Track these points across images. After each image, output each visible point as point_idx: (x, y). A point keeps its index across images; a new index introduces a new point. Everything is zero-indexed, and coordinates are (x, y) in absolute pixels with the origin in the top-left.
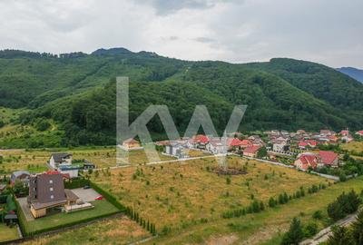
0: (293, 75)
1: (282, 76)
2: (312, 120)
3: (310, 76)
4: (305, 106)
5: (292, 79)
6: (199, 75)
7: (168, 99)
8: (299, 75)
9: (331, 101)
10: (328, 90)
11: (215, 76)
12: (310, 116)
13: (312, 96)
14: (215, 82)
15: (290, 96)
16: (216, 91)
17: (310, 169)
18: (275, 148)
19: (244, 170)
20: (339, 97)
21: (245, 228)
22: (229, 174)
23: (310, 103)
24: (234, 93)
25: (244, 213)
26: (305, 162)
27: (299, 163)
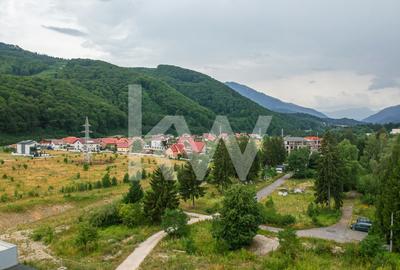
0: (179, 83)
1: (169, 82)
2: (196, 125)
3: (196, 85)
4: (189, 112)
5: (178, 87)
6: (75, 74)
7: (27, 95)
8: (186, 83)
9: (213, 108)
10: (211, 98)
11: (95, 76)
12: (194, 121)
13: (197, 104)
14: (94, 82)
15: (176, 101)
16: (96, 92)
17: (179, 156)
18: (153, 144)
19: (111, 160)
20: (221, 105)
21: (86, 198)
22: (91, 164)
23: (195, 108)
24: (117, 95)
25: (90, 188)
26: (175, 151)
27: (169, 152)
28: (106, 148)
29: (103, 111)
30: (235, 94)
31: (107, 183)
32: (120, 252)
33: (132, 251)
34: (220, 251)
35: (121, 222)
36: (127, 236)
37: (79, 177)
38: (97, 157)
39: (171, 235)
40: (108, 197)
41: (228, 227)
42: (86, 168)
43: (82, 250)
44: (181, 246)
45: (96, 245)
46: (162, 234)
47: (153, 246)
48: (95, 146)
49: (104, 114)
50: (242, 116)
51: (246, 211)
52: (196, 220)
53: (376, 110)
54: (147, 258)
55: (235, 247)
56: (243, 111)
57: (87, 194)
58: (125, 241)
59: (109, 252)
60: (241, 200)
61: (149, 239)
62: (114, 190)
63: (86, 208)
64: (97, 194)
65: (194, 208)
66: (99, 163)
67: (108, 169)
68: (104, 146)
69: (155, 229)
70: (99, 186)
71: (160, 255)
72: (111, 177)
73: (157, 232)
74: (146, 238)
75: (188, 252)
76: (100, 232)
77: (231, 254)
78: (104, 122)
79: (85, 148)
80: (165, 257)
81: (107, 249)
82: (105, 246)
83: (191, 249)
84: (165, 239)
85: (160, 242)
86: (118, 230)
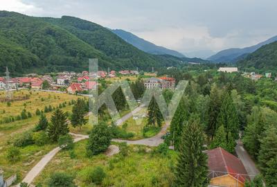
0: (79, 31)
1: (71, 31)
3: (91, 32)
5: (78, 34)
8: (85, 31)
9: (106, 51)
10: (103, 44)
11: (11, 26)
13: (93, 48)
14: (11, 30)
15: (77, 46)
16: (13, 38)
17: (77, 92)
18: (59, 82)
19: (27, 97)
20: (111, 49)
21: (10, 128)
22: (12, 101)
23: (91, 52)
24: (30, 41)
25: (13, 120)
26: (74, 88)
27: (70, 89)
28: (23, 85)
29: (19, 55)
30: (121, 41)
31: (24, 116)
32: (33, 161)
33: (40, 159)
34: (89, 156)
35: (33, 143)
36: (37, 151)
37: (4, 112)
38: (17, 94)
39: (64, 149)
40: (26, 126)
41: (93, 143)
42: (9, 105)
43: (11, 161)
44: (68, 155)
45: (19, 158)
46: (58, 149)
47: (52, 156)
48: (14, 84)
49: (19, 57)
50: (126, 57)
51: (103, 134)
52: (80, 139)
53: (216, 52)
54: (49, 163)
55: (97, 153)
56: (127, 54)
57: (11, 125)
58: (36, 154)
59: (27, 161)
60: (100, 129)
61: (51, 152)
62: (30, 121)
63: (11, 135)
64: (18, 125)
65: (80, 132)
66: (18, 99)
67: (25, 105)
68: (22, 84)
69: (55, 146)
70: (19, 118)
71: (56, 161)
72: (27, 111)
73: (55, 147)
74: (49, 151)
75: (72, 158)
76: (21, 150)
77: (94, 157)
78: (20, 63)
79: (6, 86)
80: (58, 161)
81: (26, 159)
82: (24, 158)
83: (73, 156)
84: (60, 151)
85: (56, 154)
86: (32, 148)
